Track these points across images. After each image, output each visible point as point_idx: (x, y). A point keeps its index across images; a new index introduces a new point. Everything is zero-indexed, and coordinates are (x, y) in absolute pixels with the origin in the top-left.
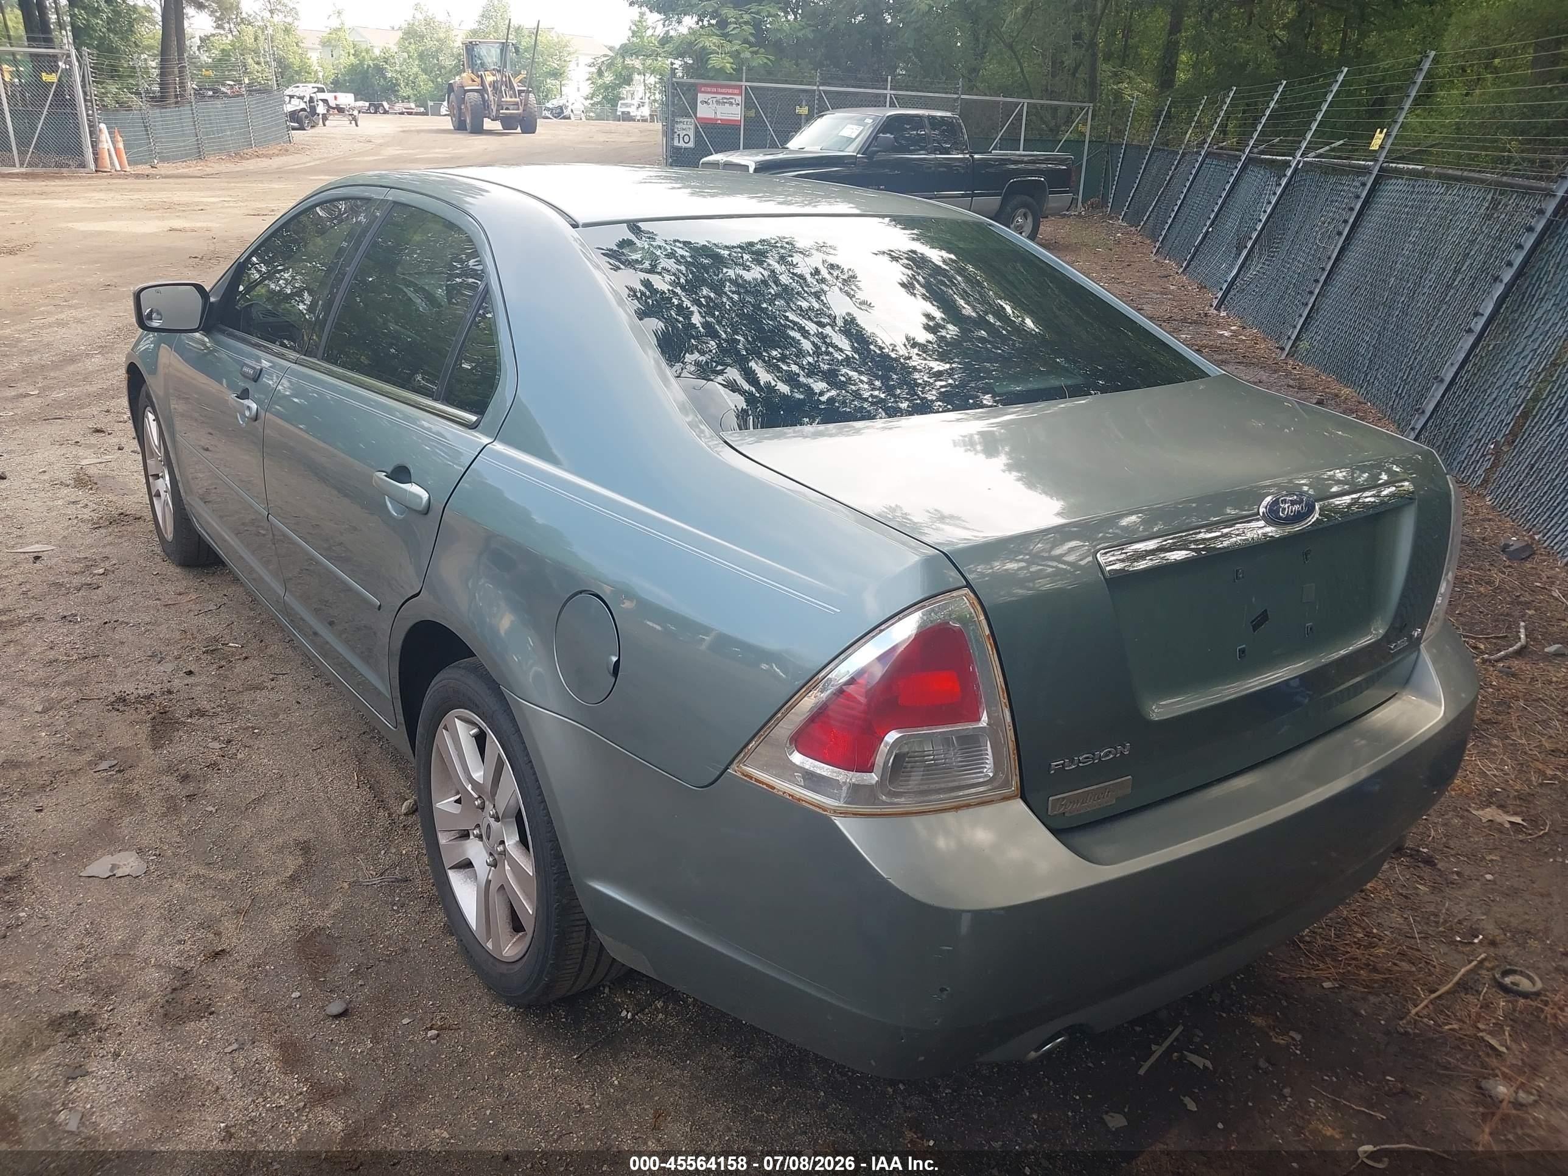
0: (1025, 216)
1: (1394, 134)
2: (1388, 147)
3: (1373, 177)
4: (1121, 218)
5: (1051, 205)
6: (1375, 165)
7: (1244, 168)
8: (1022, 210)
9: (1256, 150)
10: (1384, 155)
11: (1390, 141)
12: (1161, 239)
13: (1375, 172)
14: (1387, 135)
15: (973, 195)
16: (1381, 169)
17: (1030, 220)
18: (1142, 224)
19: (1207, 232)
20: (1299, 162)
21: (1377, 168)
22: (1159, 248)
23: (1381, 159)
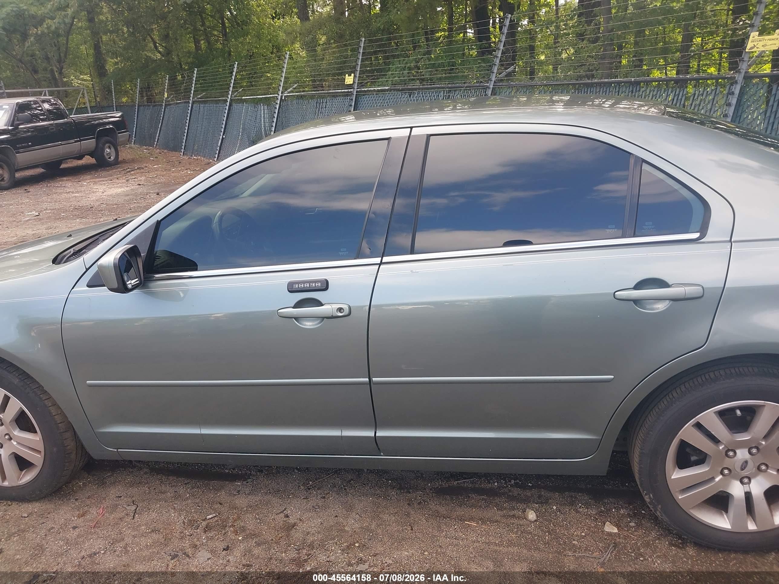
0: (110, 148)
1: (358, 76)
2: (357, 81)
3: (355, 96)
4: (133, 143)
5: (121, 140)
6: (354, 90)
7: (230, 105)
8: (107, 145)
9: (233, 96)
10: (356, 85)
11: (357, 79)
12: (183, 147)
13: (355, 93)
14: (355, 76)
15: (80, 141)
16: (357, 92)
17: (113, 149)
18: (156, 143)
19: (223, 138)
20: (282, 96)
21: (355, 92)
22: (184, 152)
23: (356, 87)
